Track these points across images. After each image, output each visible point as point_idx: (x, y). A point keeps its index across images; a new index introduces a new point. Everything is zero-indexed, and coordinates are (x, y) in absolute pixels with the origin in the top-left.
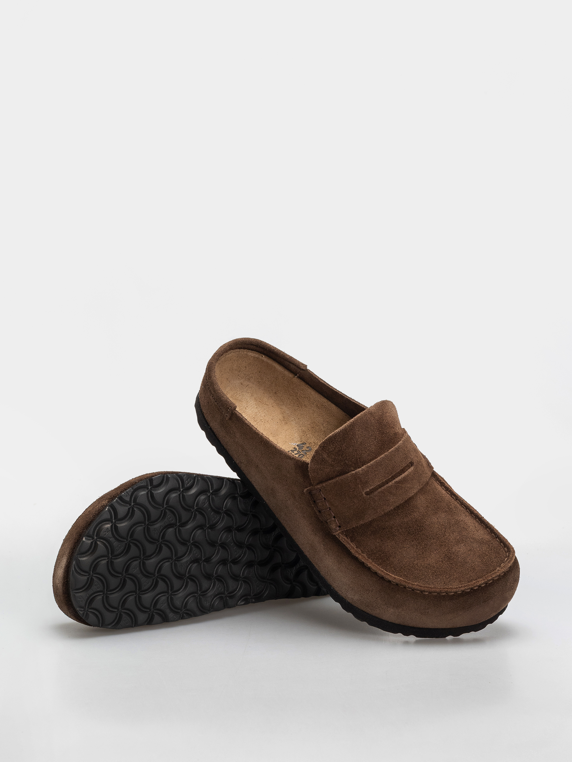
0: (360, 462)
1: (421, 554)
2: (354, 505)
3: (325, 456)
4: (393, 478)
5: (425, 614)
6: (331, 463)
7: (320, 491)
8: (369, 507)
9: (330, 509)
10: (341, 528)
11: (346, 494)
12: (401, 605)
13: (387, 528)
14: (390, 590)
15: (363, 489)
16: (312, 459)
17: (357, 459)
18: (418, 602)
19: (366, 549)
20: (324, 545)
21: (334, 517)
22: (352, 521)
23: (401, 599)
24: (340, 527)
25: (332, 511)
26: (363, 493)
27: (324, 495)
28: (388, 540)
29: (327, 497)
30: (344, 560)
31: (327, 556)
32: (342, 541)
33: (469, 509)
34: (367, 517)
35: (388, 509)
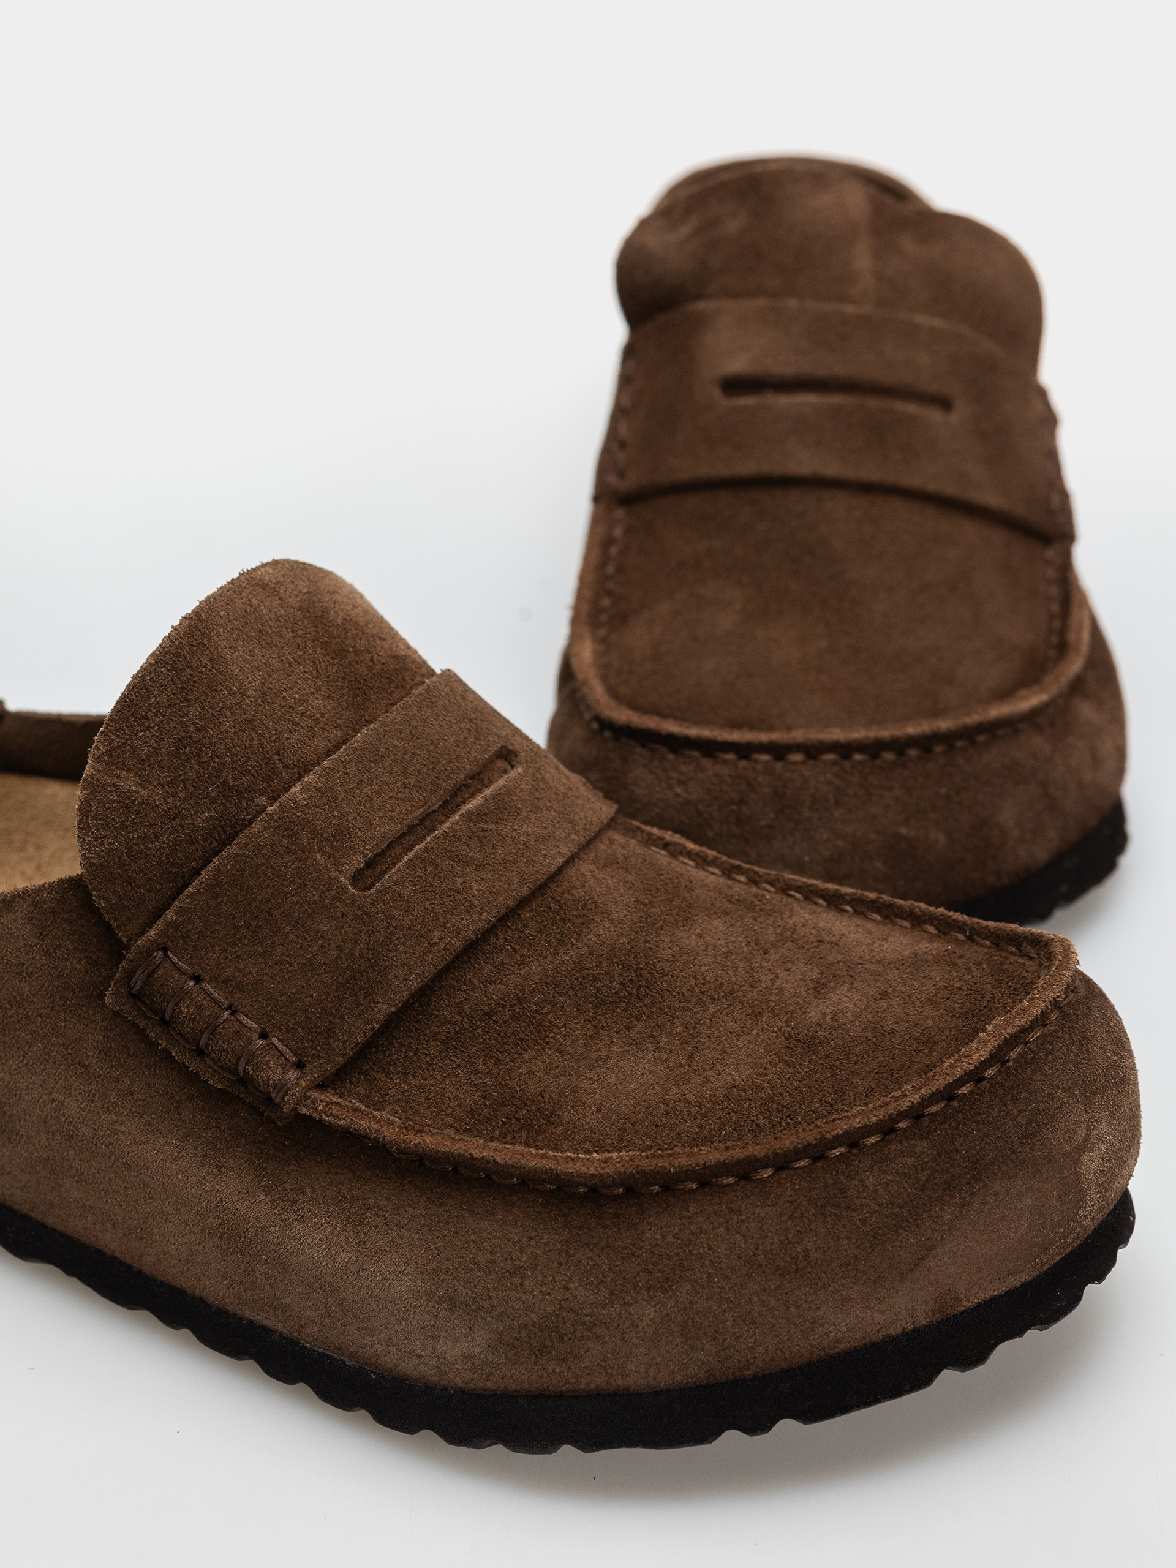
0: (285, 767)
1: (684, 1062)
2: (322, 947)
3: (129, 783)
4: (448, 806)
5: (797, 1271)
6: (167, 803)
7: (166, 955)
8: (392, 934)
9: (233, 1013)
10: (307, 1070)
11: (277, 914)
12: (681, 1265)
13: (504, 1007)
14: (607, 1227)
15: (337, 865)
16: (80, 822)
17: (269, 759)
18: (743, 1221)
19: (448, 1116)
20: (267, 1190)
21: (263, 1036)
22: (342, 1018)
23: (670, 1239)
24: (300, 1065)
25: (247, 1016)
26: (345, 881)
27: (191, 965)
28: (526, 1051)
29: (203, 969)
30: (372, 1202)
31: (298, 1228)
32: (330, 1119)
33: (817, 892)
34: (396, 977)
35: (472, 925)
